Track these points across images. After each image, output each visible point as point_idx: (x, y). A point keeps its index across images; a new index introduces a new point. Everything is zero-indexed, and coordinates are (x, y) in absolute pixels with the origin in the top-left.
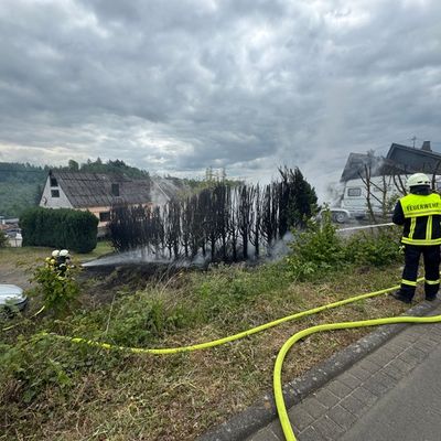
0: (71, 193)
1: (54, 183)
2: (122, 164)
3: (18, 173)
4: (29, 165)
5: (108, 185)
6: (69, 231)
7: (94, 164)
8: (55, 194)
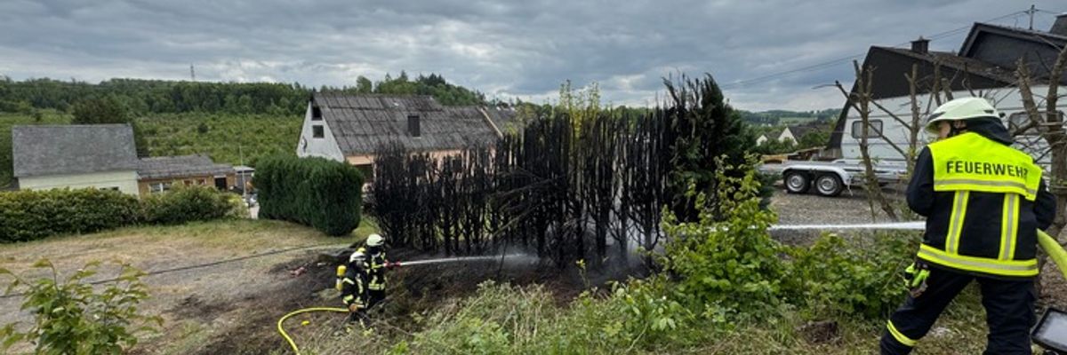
0: (341, 131)
1: (317, 114)
2: (441, 80)
3: (283, 99)
4: (297, 84)
5: (402, 117)
6: (314, 195)
7: (396, 82)
8: (319, 132)
